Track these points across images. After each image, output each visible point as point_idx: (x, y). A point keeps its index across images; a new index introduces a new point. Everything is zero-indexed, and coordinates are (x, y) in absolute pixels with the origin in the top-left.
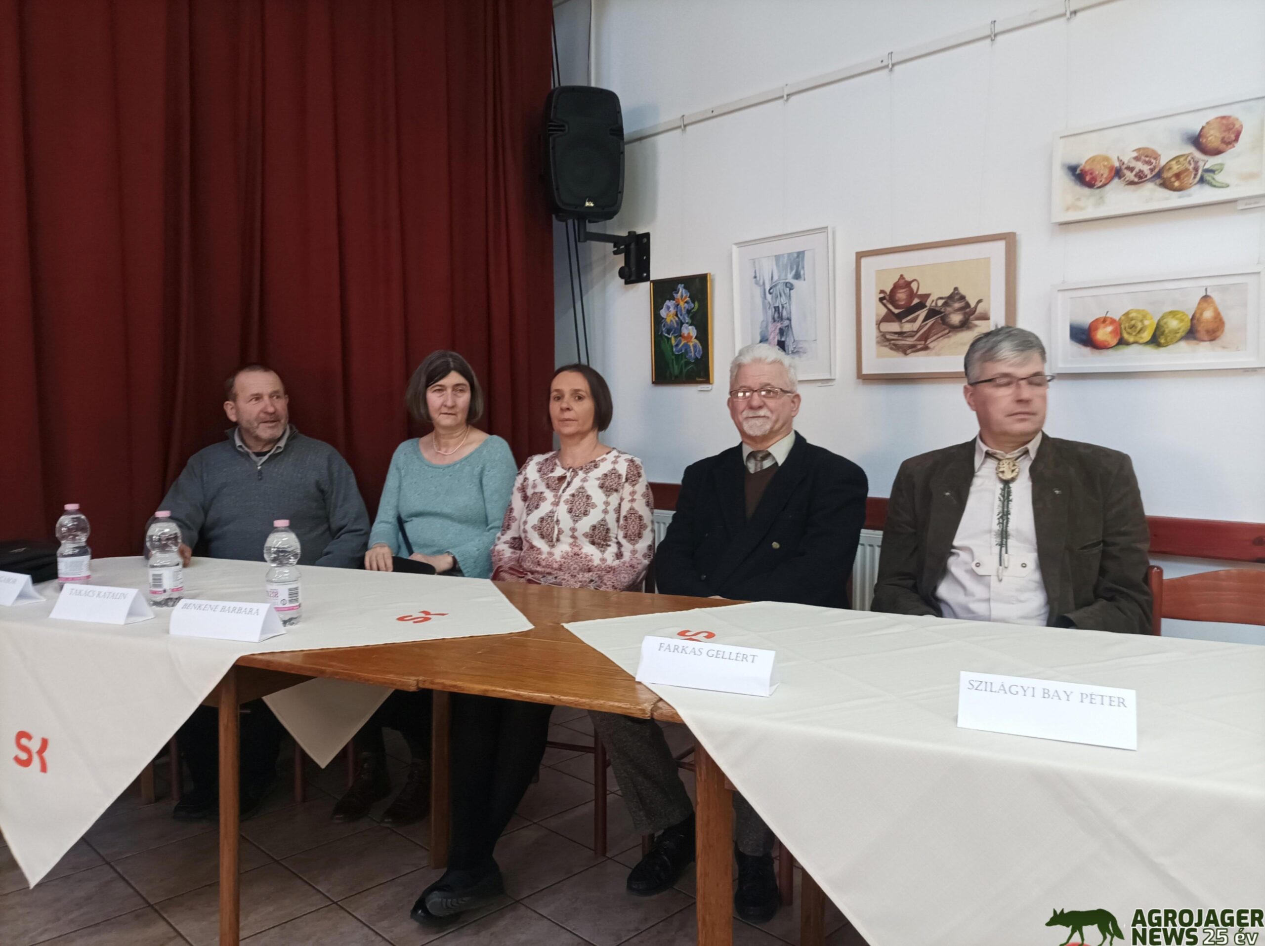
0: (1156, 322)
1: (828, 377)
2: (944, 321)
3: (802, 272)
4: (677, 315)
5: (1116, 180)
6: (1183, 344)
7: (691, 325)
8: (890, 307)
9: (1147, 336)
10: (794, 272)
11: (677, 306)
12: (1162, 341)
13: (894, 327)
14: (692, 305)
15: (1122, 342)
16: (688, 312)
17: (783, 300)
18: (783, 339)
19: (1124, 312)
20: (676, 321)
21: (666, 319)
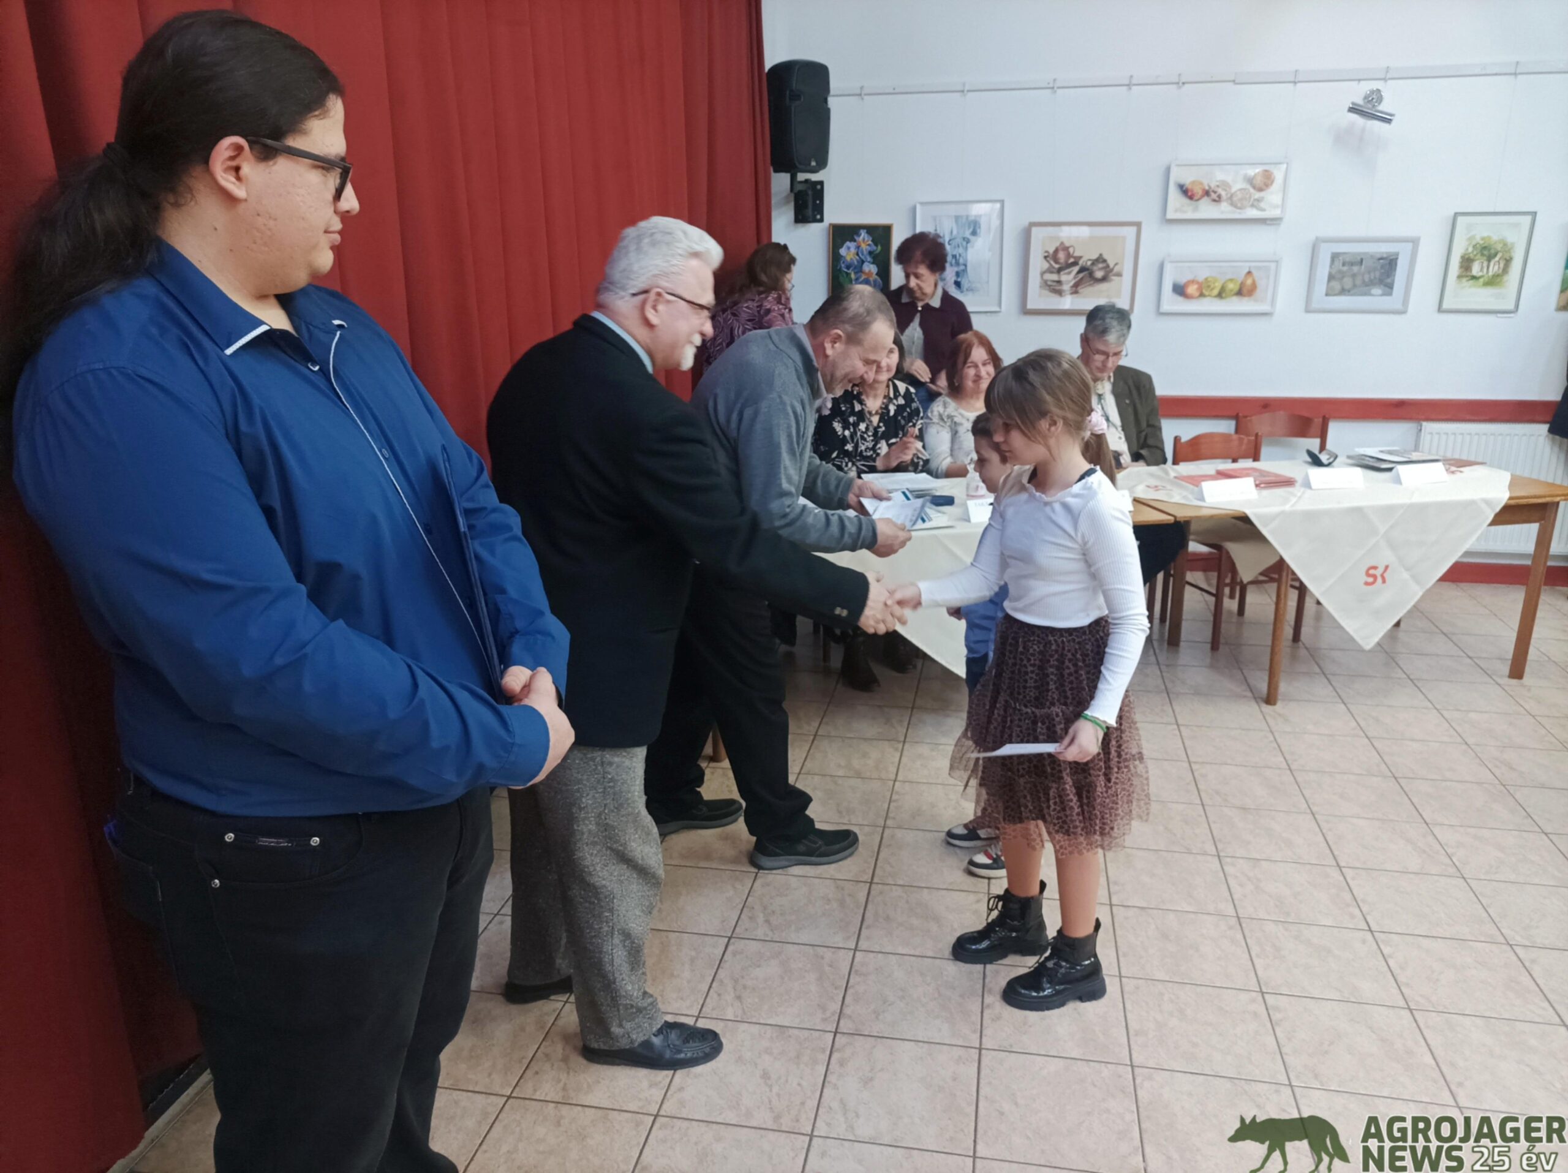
0: (1222, 282)
1: (998, 309)
2: (1091, 275)
3: (978, 231)
4: (858, 254)
5: (1206, 198)
6: (1235, 299)
7: (873, 263)
8: (1052, 263)
9: (1216, 292)
10: (971, 230)
11: (858, 247)
12: (1224, 295)
13: (1055, 277)
14: (875, 248)
15: (1202, 295)
16: (870, 253)
17: (961, 250)
18: (959, 280)
19: (1205, 277)
20: (858, 262)
21: (845, 257)
